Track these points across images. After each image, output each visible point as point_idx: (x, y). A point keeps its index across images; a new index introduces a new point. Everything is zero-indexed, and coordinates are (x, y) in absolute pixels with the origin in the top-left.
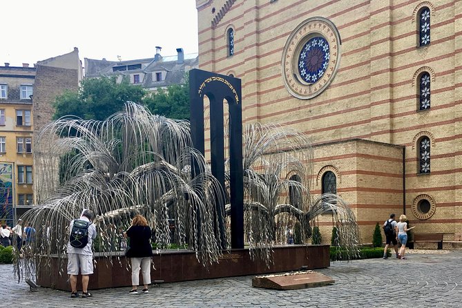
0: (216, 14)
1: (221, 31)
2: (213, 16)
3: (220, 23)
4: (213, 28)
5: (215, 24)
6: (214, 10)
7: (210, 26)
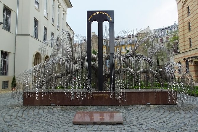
0: (183, 3)
1: (185, 8)
2: (182, 4)
3: (185, 6)
4: (182, 8)
5: (183, 7)
6: (182, 2)
7: (181, 8)
